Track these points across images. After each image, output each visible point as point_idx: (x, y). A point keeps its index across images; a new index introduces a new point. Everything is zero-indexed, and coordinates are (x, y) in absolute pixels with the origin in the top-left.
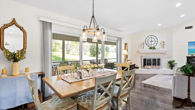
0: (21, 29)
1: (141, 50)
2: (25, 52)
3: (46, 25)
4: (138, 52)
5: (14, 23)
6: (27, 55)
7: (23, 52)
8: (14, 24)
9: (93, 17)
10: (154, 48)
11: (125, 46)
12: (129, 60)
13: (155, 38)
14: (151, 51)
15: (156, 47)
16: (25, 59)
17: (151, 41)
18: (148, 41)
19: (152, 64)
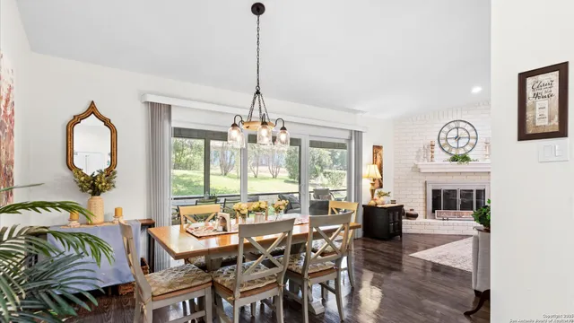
0: (107, 122)
1: (425, 166)
2: (114, 173)
3: (158, 112)
4: (416, 169)
5: (92, 110)
6: (118, 180)
7: (110, 173)
8: (93, 113)
9: (258, 93)
10: (465, 158)
11: (375, 154)
12: (385, 195)
13: (469, 128)
14: (456, 167)
15: (470, 156)
16: (114, 190)
17: (458, 138)
18: (447, 139)
19: (458, 206)
